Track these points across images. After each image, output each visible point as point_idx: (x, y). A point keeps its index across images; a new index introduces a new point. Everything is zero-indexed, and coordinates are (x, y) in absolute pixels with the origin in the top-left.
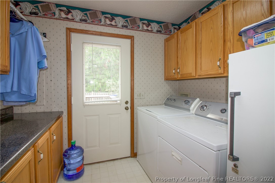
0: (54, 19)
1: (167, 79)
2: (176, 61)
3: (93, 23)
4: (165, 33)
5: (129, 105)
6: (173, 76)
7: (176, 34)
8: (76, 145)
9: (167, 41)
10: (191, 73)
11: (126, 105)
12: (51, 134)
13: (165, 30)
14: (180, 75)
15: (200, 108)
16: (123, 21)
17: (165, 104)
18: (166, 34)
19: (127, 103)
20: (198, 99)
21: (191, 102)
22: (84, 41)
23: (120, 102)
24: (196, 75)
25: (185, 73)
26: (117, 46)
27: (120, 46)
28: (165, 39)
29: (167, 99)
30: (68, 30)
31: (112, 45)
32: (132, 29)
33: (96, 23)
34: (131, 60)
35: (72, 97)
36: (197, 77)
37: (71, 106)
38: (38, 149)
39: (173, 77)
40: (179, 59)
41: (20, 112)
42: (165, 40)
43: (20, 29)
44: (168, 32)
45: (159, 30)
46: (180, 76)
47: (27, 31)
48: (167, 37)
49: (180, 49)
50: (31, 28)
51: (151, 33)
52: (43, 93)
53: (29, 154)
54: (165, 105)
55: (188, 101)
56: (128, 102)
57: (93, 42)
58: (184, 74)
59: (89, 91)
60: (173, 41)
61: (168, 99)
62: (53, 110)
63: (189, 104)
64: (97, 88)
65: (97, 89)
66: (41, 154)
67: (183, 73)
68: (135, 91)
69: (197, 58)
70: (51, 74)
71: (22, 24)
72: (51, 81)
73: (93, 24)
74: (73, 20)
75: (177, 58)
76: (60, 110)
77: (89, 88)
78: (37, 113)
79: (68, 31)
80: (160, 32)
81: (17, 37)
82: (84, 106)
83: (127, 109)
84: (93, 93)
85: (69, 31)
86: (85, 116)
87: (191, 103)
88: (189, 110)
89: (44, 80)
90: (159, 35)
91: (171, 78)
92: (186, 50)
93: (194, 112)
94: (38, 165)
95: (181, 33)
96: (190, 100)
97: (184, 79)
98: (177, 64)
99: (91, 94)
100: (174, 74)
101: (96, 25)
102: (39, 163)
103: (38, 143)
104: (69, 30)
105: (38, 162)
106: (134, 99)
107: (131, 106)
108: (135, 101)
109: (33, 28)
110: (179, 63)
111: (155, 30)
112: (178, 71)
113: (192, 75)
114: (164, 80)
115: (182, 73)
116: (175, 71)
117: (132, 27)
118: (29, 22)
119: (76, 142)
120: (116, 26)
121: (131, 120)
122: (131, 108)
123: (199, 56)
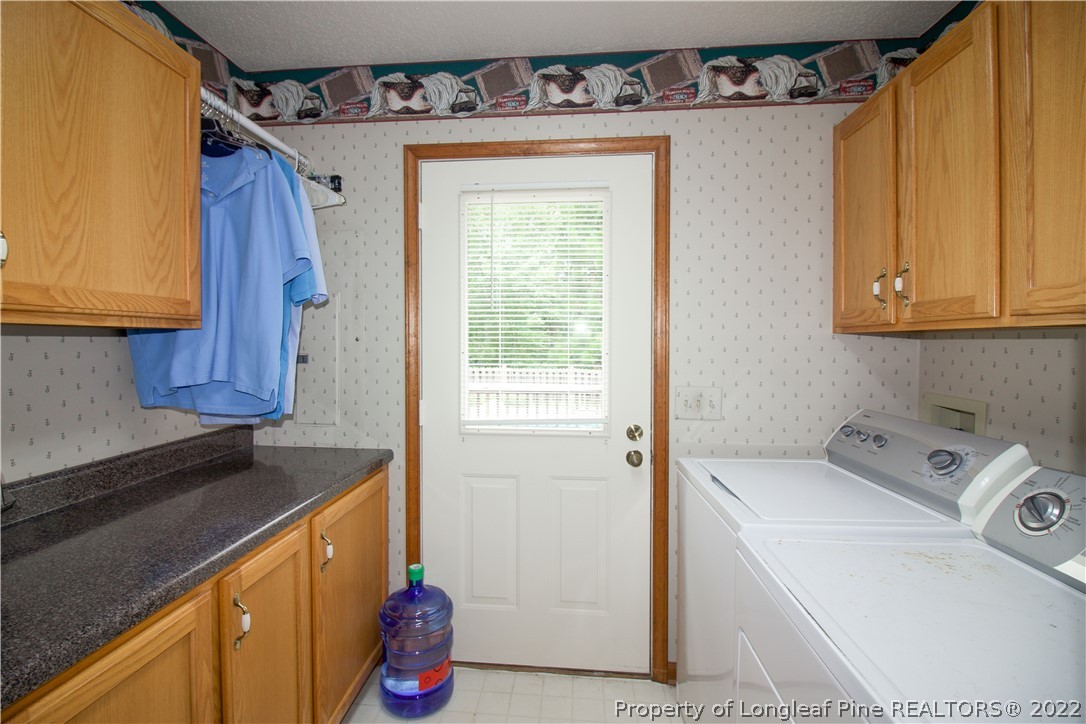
0: (367, 120)
1: (848, 325)
2: (890, 232)
3: (499, 111)
4: (840, 96)
5: (644, 445)
6: (875, 310)
7: (887, 93)
8: (426, 582)
9: (845, 132)
10: (971, 300)
11: (632, 446)
12: (318, 536)
13: (834, 82)
14: (909, 308)
15: (1021, 507)
16: (619, 78)
17: (832, 455)
18: (843, 101)
19: (634, 433)
20: (1018, 452)
21: (971, 462)
22: (465, 188)
23: (602, 429)
24: (1001, 312)
25: (936, 297)
26: (590, 189)
27: (606, 188)
28: (838, 122)
29: (844, 427)
30: (409, 152)
31: (569, 189)
32: (663, 104)
33: (508, 110)
34: (656, 243)
35: (421, 401)
36: (1007, 321)
37: (418, 432)
38: (234, 594)
39: (874, 319)
40: (904, 221)
41: (271, 444)
42: (835, 128)
43: (235, 176)
44: (855, 89)
45: (805, 84)
46: (907, 314)
47: (253, 181)
48: (849, 113)
49: (909, 165)
50: (266, 167)
51: (760, 105)
52: (334, 381)
53: (183, 613)
54: (830, 461)
55: (950, 454)
56: (641, 435)
57: (496, 187)
58: (929, 302)
59: (557, 362)
60: (878, 130)
61: (849, 431)
62: (360, 446)
63: (959, 474)
64: (590, 352)
65: (589, 357)
66: (244, 613)
67: (927, 298)
68: (675, 381)
69: (1008, 211)
70: (356, 318)
71: (242, 159)
72: (357, 340)
73: (499, 115)
74: (426, 114)
75: (898, 214)
76: (383, 447)
77: (560, 351)
78: (315, 450)
79: (411, 156)
80: (809, 93)
81: (228, 202)
82: (464, 436)
83: (634, 459)
84: (571, 369)
85: (417, 153)
86: (466, 475)
87: (967, 468)
88: (952, 509)
89: (337, 338)
90: (804, 110)
91: (865, 320)
92: (946, 169)
93: (979, 523)
94: (231, 653)
95: (915, 83)
96: (969, 449)
97: (934, 328)
98: (897, 250)
99: (565, 376)
100: (877, 304)
101: (510, 115)
102: (236, 643)
103: (240, 572)
104: (414, 154)
105: (233, 641)
106: (666, 422)
107: (655, 449)
108: (675, 428)
109: (269, 167)
110: (905, 242)
111: (779, 92)
112: (899, 284)
113: (978, 309)
114: (834, 332)
115: (920, 300)
116: (883, 289)
117: (662, 99)
118: (257, 149)
119: (426, 573)
120: (588, 107)
121: (655, 511)
122: (655, 459)
123: (1016, 199)
